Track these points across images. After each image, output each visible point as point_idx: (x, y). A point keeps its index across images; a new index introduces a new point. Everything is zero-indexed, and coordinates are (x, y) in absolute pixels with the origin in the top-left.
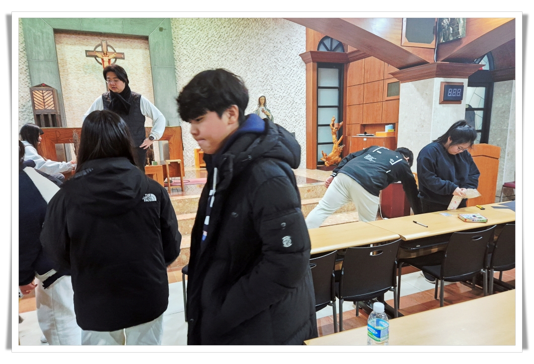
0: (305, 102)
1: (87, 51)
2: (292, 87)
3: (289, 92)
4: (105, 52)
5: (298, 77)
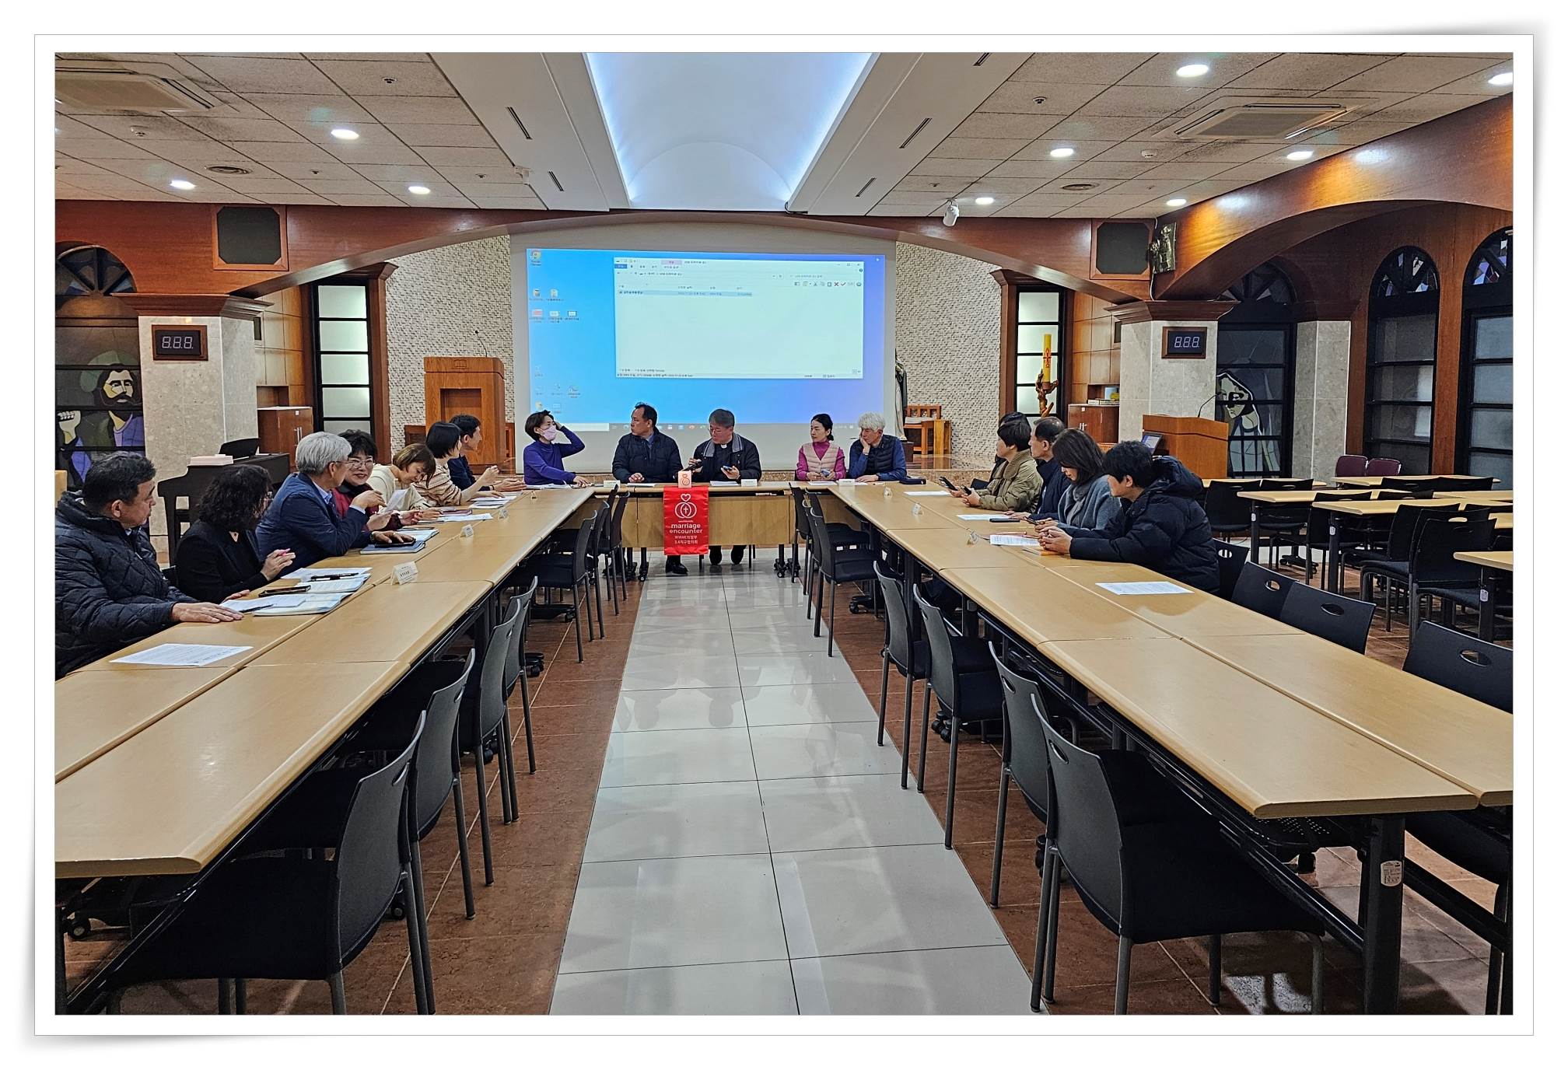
0: (998, 346)
2: (980, 322)
5: (990, 306)
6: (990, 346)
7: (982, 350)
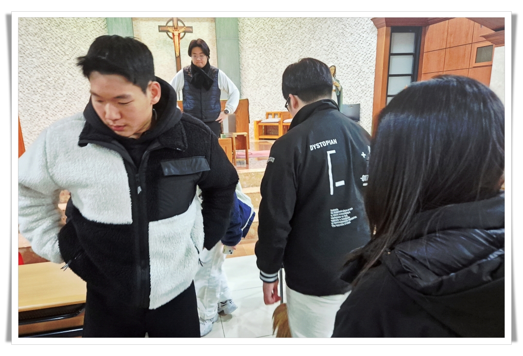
0: (374, 71)
1: (159, 26)
3: (356, 60)
4: (176, 27)
5: (368, 44)
6: (367, 71)
7: (361, 74)
